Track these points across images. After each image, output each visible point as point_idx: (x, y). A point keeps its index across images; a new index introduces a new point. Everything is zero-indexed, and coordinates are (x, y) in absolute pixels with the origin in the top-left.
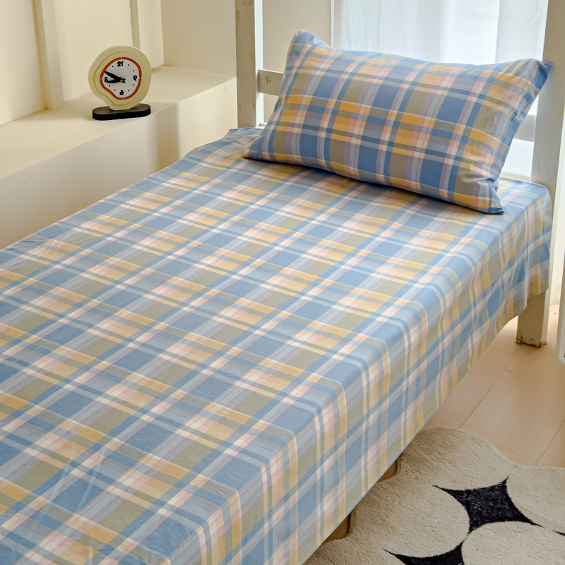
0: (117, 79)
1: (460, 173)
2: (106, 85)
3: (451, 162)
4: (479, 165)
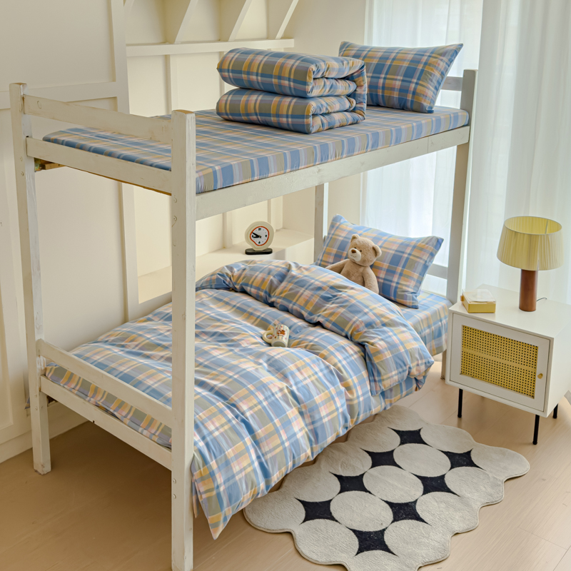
0: (257, 236)
1: (398, 290)
2: (252, 238)
3: (394, 285)
4: (408, 286)
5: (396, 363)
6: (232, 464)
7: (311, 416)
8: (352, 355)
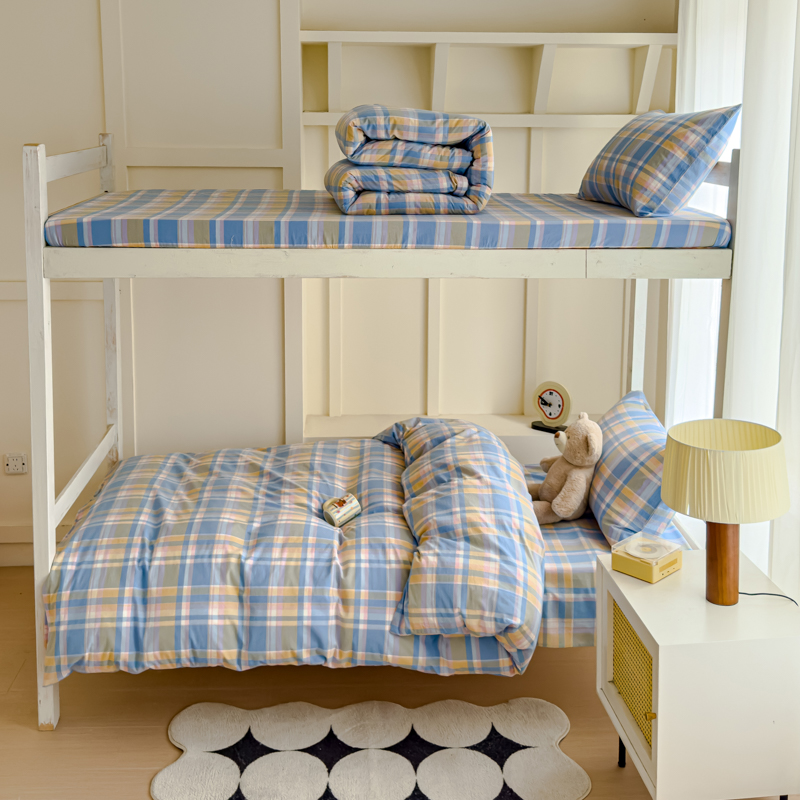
0: (545, 403)
2: (542, 406)
4: (622, 516)
5: (438, 597)
6: (88, 607)
7: (252, 609)
8: (390, 562)
